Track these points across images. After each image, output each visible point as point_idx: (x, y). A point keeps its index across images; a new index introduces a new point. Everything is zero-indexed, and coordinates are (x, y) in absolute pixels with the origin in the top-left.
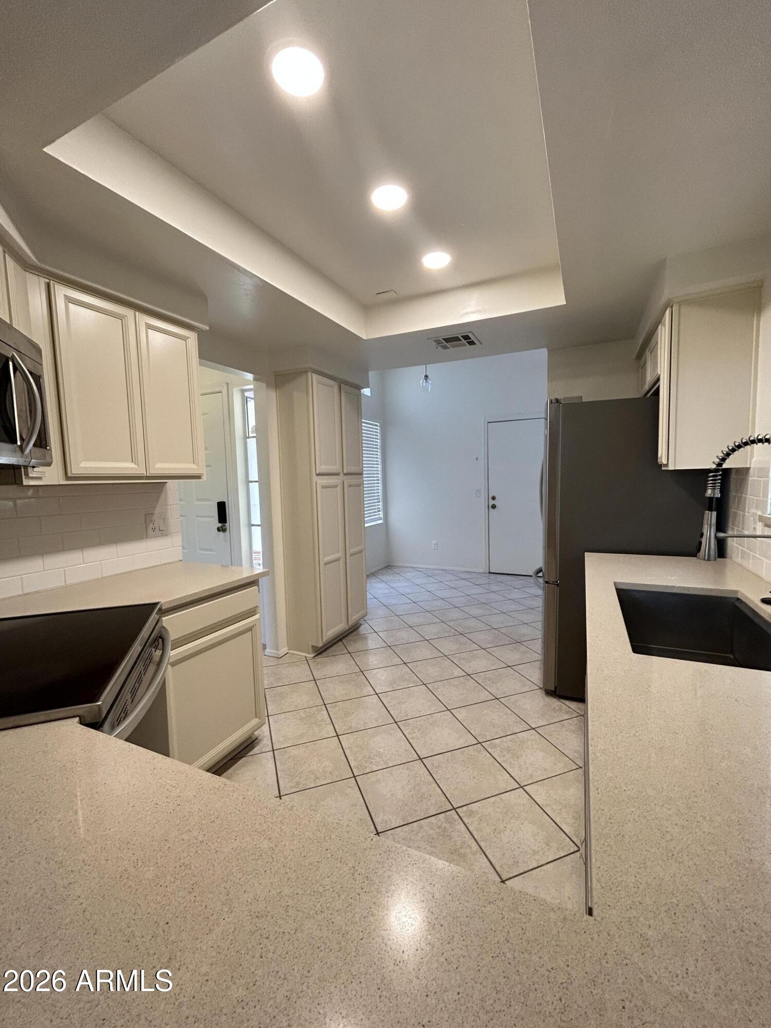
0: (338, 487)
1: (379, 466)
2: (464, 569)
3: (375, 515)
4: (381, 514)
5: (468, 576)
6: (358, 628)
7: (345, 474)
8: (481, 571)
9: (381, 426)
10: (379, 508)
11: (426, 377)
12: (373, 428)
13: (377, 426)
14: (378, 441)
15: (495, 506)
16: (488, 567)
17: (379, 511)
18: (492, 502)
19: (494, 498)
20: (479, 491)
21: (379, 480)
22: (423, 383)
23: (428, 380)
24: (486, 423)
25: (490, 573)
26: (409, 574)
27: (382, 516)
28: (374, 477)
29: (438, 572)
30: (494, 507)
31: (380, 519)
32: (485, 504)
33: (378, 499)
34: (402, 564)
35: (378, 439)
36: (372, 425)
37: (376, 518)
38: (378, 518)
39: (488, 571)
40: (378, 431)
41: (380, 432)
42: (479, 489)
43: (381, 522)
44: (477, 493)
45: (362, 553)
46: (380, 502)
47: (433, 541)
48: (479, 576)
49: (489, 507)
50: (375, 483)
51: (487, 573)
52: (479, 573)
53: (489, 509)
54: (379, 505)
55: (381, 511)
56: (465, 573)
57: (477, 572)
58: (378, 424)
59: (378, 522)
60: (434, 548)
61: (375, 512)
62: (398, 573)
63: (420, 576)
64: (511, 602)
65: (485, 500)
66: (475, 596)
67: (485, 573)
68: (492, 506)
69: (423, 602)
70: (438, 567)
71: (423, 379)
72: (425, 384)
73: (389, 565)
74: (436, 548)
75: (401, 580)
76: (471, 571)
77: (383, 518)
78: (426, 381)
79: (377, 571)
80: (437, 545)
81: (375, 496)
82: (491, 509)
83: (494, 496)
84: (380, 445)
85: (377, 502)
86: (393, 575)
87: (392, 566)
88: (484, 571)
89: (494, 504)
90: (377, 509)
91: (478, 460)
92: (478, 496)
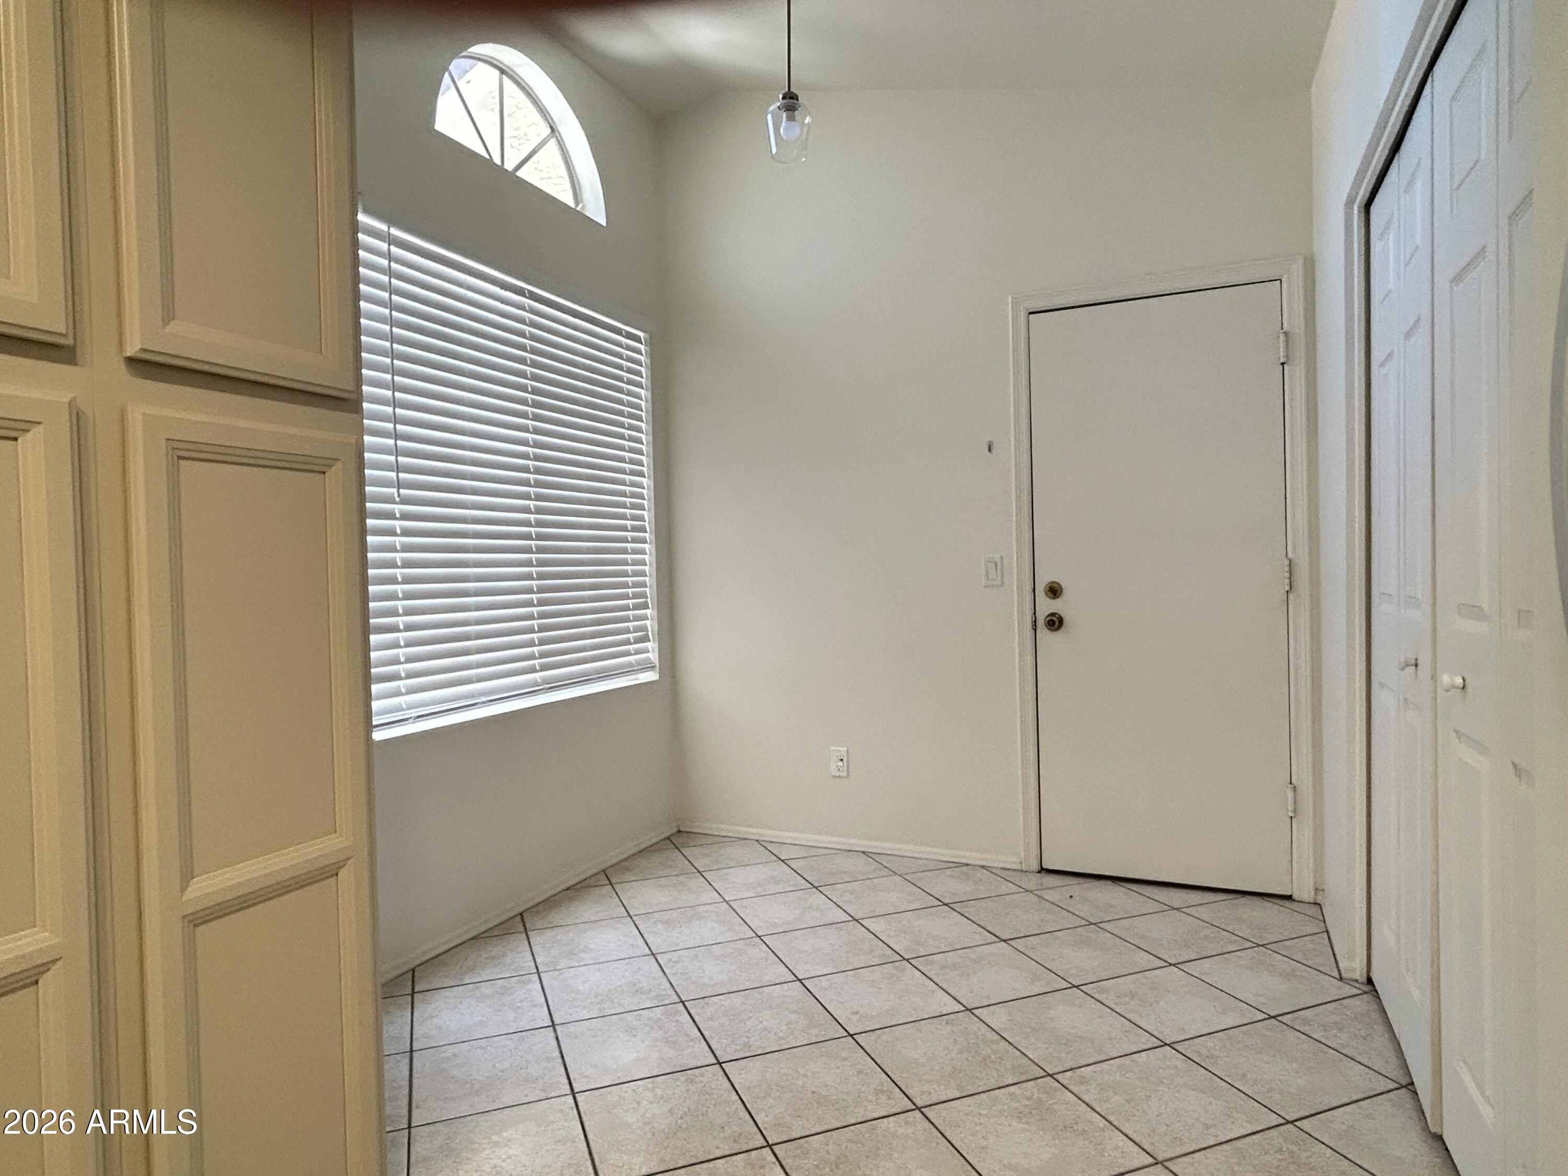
1: (644, 481)
2: (948, 854)
3: (628, 654)
4: (652, 650)
5: (965, 888)
7: (145, 365)
8: (1012, 862)
9: (651, 343)
10: (644, 629)
11: (791, 98)
12: (619, 345)
13: (637, 339)
14: (643, 392)
15: (1061, 621)
17: (645, 639)
18: (1046, 606)
19: (1054, 591)
21: (643, 529)
22: (777, 128)
23: (797, 113)
24: (1023, 315)
25: (1043, 870)
26: (739, 876)
27: (653, 656)
28: (623, 517)
29: (849, 863)
30: (1055, 623)
31: (647, 666)
32: (1021, 612)
33: (636, 595)
34: (725, 829)
35: (638, 385)
36: (618, 331)
37: (630, 664)
38: (638, 663)
39: (1036, 867)
40: (642, 358)
41: (648, 361)
42: (997, 557)
43: (650, 676)
44: (992, 572)
45: (333, 879)
46: (647, 608)
47: (833, 748)
48: (1005, 887)
49: (1035, 622)
50: (625, 540)
51: (1030, 872)
52: (1003, 874)
53: (1035, 630)
54: (645, 618)
55: (650, 641)
56: (948, 872)
57: (996, 865)
58: (641, 334)
59: (635, 679)
60: (837, 774)
61: (627, 642)
62: (701, 869)
63: (779, 888)
64: (1178, 1064)
65: (1020, 595)
66: (998, 1018)
67: (1026, 872)
68: (1048, 618)
69: (758, 1062)
70: (852, 841)
71: (779, 107)
72: (785, 130)
73: (682, 829)
74: (845, 774)
75: (702, 908)
76: (969, 862)
77: (658, 665)
78: (791, 119)
79: (626, 859)
80: (845, 764)
81: (625, 585)
82: (1043, 631)
83: (1055, 585)
84: (650, 409)
85: (636, 607)
86: (682, 878)
87: (692, 836)
88: (1021, 863)
89: (1056, 614)
90: (636, 630)
91: (994, 451)
92: (994, 583)
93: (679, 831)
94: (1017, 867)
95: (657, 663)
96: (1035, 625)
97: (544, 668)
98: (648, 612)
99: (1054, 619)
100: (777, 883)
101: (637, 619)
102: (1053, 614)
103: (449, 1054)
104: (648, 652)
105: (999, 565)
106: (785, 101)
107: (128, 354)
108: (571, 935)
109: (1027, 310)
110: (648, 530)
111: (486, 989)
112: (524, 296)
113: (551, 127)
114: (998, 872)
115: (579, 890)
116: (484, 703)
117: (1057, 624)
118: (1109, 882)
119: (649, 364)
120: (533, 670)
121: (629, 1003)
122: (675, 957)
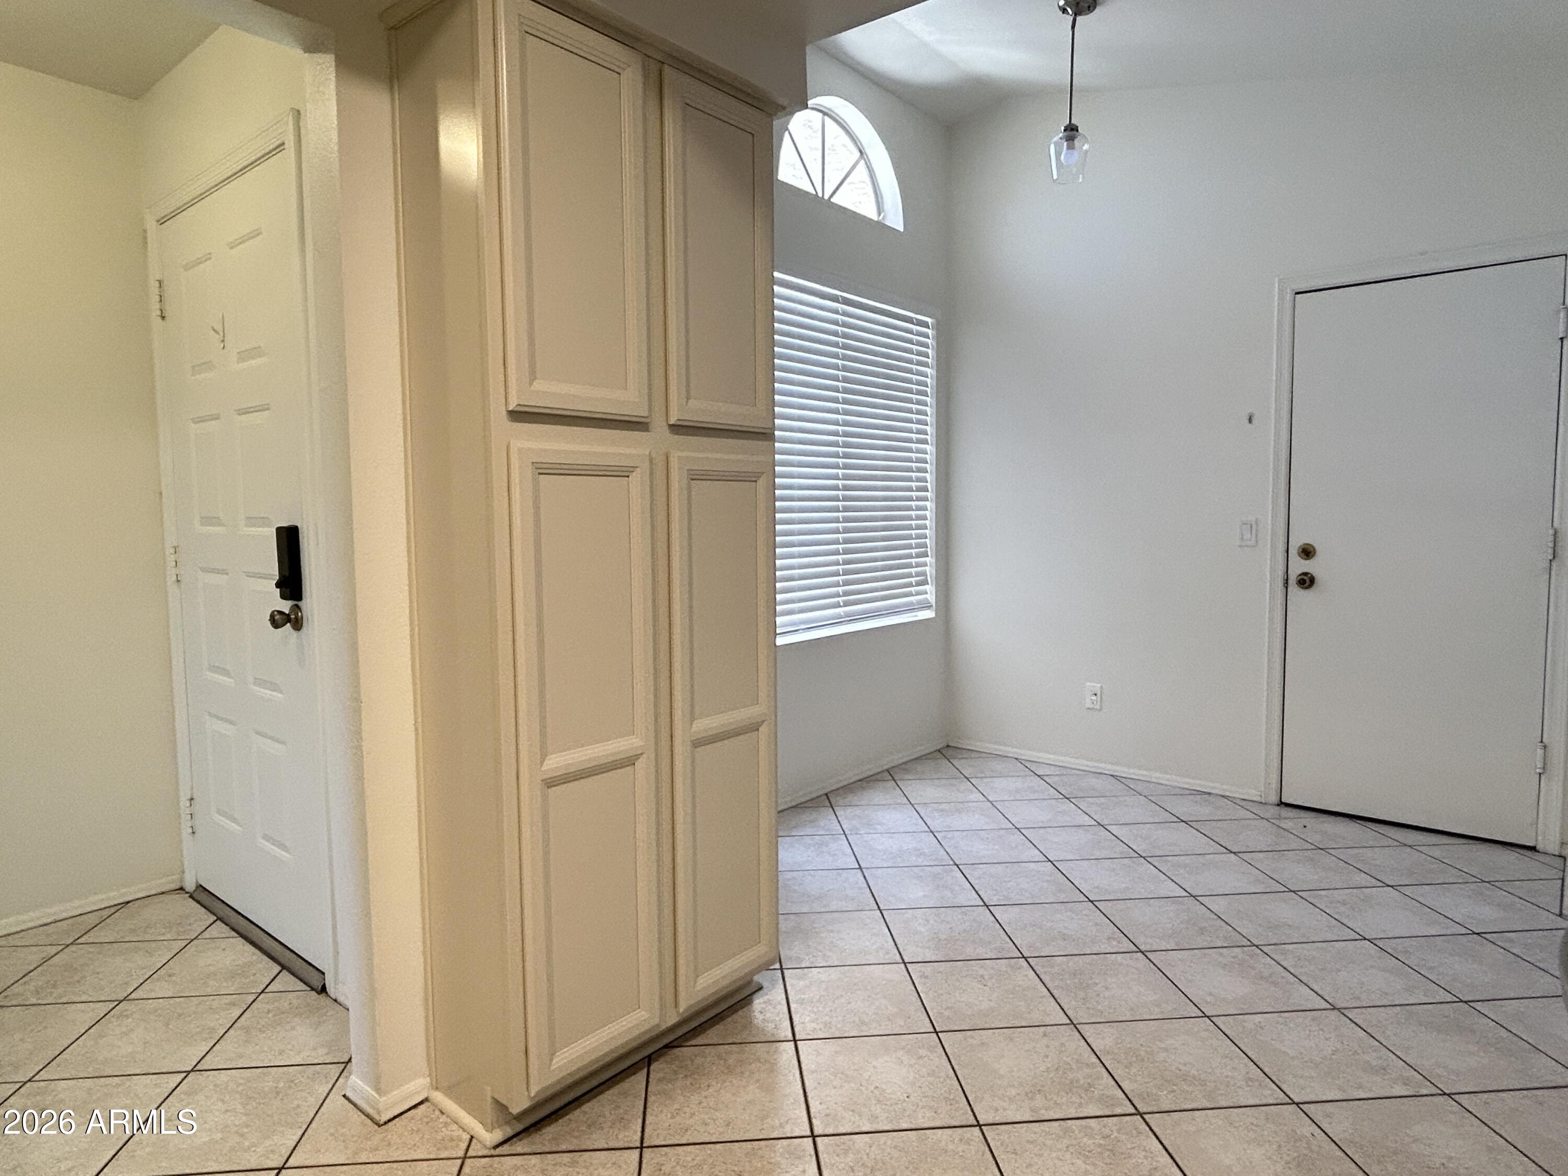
0: (635, 477)
1: (928, 447)
2: (1190, 783)
4: (930, 592)
5: (1204, 811)
6: (746, 1001)
7: (678, 429)
8: (1253, 794)
9: (938, 327)
10: (924, 574)
11: (1071, 130)
12: (911, 332)
13: (925, 325)
15: (1312, 581)
16: (1275, 778)
17: (925, 582)
18: (1299, 566)
19: (1307, 552)
20: (1253, 527)
21: (925, 489)
22: (1058, 154)
23: (1077, 142)
24: (1289, 296)
25: (1281, 804)
26: (999, 783)
27: (931, 597)
28: (910, 479)
29: (1098, 783)
30: (1306, 581)
31: (926, 605)
32: (1273, 570)
33: (918, 546)
34: (986, 747)
35: (925, 365)
37: (912, 604)
38: (919, 602)
39: (1274, 799)
40: (929, 341)
41: (935, 344)
42: (1252, 519)
43: (929, 614)
44: (1247, 536)
45: (756, 732)
46: (927, 556)
47: (1088, 684)
48: (1243, 813)
49: (1287, 580)
50: (910, 499)
51: (1269, 804)
52: (1243, 803)
53: (1287, 588)
54: (925, 565)
55: (928, 584)
56: (1192, 797)
57: (1237, 795)
58: (929, 320)
59: (916, 616)
60: (1092, 706)
61: (910, 585)
62: (968, 776)
63: (1036, 796)
64: (1372, 952)
65: (1273, 555)
66: (1218, 905)
67: (1266, 804)
68: (1300, 577)
69: (1016, 909)
70: (1103, 765)
71: (1061, 138)
72: (1065, 157)
73: (950, 744)
74: (1098, 707)
75: (970, 804)
76: (1212, 791)
77: (934, 605)
78: (1070, 147)
79: (905, 763)
80: (1099, 699)
81: (910, 537)
82: (1294, 588)
83: (1309, 547)
84: (935, 384)
85: (918, 556)
86: (953, 781)
87: (959, 751)
88: (1261, 796)
89: (1309, 573)
90: (918, 575)
91: (1254, 421)
92: (1249, 543)
93: (948, 746)
94: (1258, 799)
95: (933, 602)
96: (1287, 583)
97: (846, 604)
98: (928, 560)
99: (1305, 578)
100: (1035, 792)
101: (918, 565)
102: (1305, 574)
103: (788, 877)
104: (927, 593)
105: (1254, 526)
106: (1066, 134)
107: (671, 423)
108: (866, 812)
109: (1293, 290)
110: (930, 489)
111: (808, 840)
112: (838, 302)
113: (861, 151)
114: (1238, 802)
115: (868, 782)
116: (803, 629)
117: (1307, 585)
118: (1342, 819)
119: (935, 345)
120: (837, 605)
121: (914, 860)
122: (950, 835)
